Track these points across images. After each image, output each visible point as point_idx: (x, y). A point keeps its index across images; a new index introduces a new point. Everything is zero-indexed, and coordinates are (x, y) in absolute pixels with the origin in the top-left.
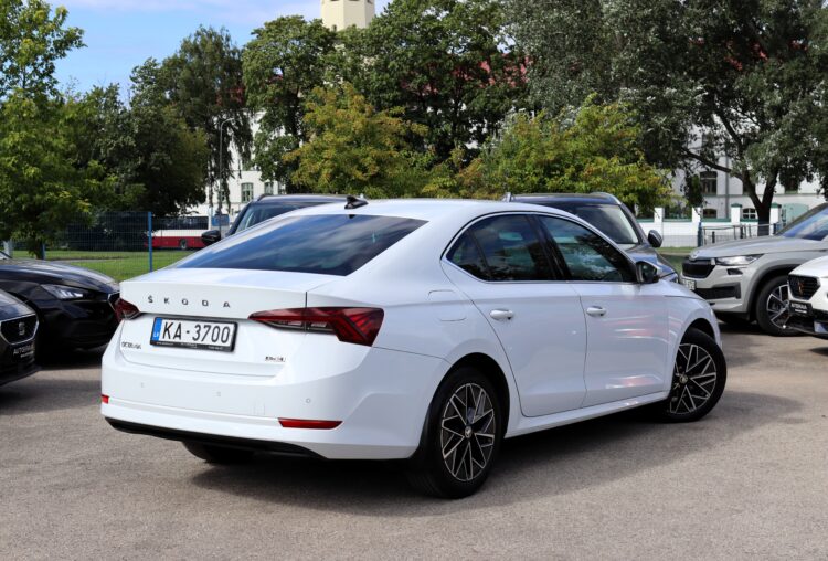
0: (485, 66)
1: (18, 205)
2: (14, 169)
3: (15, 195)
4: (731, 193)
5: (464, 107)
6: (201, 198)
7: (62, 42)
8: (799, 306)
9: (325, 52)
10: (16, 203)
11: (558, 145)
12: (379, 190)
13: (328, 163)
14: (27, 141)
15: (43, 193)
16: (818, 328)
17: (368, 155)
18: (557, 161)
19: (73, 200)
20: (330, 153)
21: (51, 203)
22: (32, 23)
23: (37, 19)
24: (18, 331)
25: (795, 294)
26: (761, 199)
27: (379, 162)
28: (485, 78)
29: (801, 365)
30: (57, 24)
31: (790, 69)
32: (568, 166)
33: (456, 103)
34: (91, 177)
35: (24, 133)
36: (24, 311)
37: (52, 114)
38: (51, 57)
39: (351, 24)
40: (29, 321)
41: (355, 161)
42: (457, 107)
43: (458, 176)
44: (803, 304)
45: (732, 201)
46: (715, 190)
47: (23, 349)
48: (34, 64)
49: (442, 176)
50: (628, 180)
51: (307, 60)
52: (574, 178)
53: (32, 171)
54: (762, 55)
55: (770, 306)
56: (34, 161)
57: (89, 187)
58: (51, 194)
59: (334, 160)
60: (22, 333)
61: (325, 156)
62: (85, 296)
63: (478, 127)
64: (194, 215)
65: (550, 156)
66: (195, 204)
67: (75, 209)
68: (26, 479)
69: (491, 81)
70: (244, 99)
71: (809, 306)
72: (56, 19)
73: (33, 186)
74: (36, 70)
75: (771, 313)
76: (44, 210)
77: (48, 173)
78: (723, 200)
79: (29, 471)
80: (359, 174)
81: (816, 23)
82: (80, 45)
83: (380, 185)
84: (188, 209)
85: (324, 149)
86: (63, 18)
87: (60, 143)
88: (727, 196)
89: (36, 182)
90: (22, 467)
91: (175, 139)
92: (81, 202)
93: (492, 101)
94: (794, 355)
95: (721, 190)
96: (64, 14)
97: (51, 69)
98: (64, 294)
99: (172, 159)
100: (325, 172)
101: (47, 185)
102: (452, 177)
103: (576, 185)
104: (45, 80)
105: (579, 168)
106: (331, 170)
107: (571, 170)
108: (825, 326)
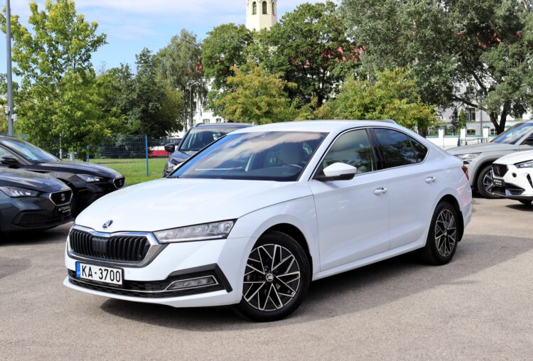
0: (340, 50)
1: (72, 133)
2: (69, 112)
3: (70, 127)
4: (483, 120)
5: (328, 74)
6: (180, 128)
7: (95, 41)
8: (497, 181)
9: (248, 44)
10: (71, 132)
11: (371, 94)
12: (269, 120)
13: (240, 106)
14: (75, 97)
15: (85, 126)
16: (508, 193)
17: (263, 101)
18: (371, 103)
19: (102, 129)
20: (241, 100)
21: (89, 132)
22: (79, 31)
23: (82, 28)
24: (61, 198)
25: (496, 174)
26: (499, 123)
27: (269, 105)
28: (340, 57)
29: (498, 214)
30: (92, 31)
31: (513, 48)
32: (377, 106)
33: (324, 72)
34: (112, 116)
35: (74, 92)
36: (66, 188)
37: (90, 82)
38: (89, 50)
39: (263, 28)
40: (67, 193)
41: (255, 104)
42: (324, 74)
43: (315, 112)
44: (500, 180)
45: (484, 125)
46: (474, 118)
47: (64, 208)
48: (79, 54)
49: (306, 112)
50: (411, 113)
51: (237, 49)
52: (381, 112)
53: (79, 113)
54: (499, 40)
55: (485, 182)
56: (80, 108)
57: (110, 122)
58: (90, 126)
59: (243, 104)
60: (63, 200)
61: (239, 102)
62: (101, 180)
63: (337, 85)
64: (176, 138)
65: (367, 101)
66: (176, 131)
67: (103, 134)
68: (59, 274)
69: (344, 58)
70: (203, 72)
71: (503, 181)
72: (91, 29)
73: (80, 122)
74: (81, 58)
75: (486, 186)
76: (86, 135)
77: (88, 115)
78: (479, 124)
79: (61, 270)
80: (257, 112)
81: (527, 21)
82: (105, 43)
83: (270, 117)
84: (173, 134)
85: (238, 98)
86: (95, 28)
87: (95, 98)
88: (481, 122)
89: (82, 120)
90: (58, 269)
91: (163, 95)
92: (106, 130)
93: (344, 70)
94: (496, 209)
95: (478, 119)
96: (96, 26)
97: (89, 57)
98: (89, 179)
99: (161, 106)
100: (238, 110)
101: (87, 121)
102: (311, 112)
103: (382, 116)
104: (86, 64)
105: (384, 107)
106: (241, 110)
107: (379, 108)
108: (511, 191)
